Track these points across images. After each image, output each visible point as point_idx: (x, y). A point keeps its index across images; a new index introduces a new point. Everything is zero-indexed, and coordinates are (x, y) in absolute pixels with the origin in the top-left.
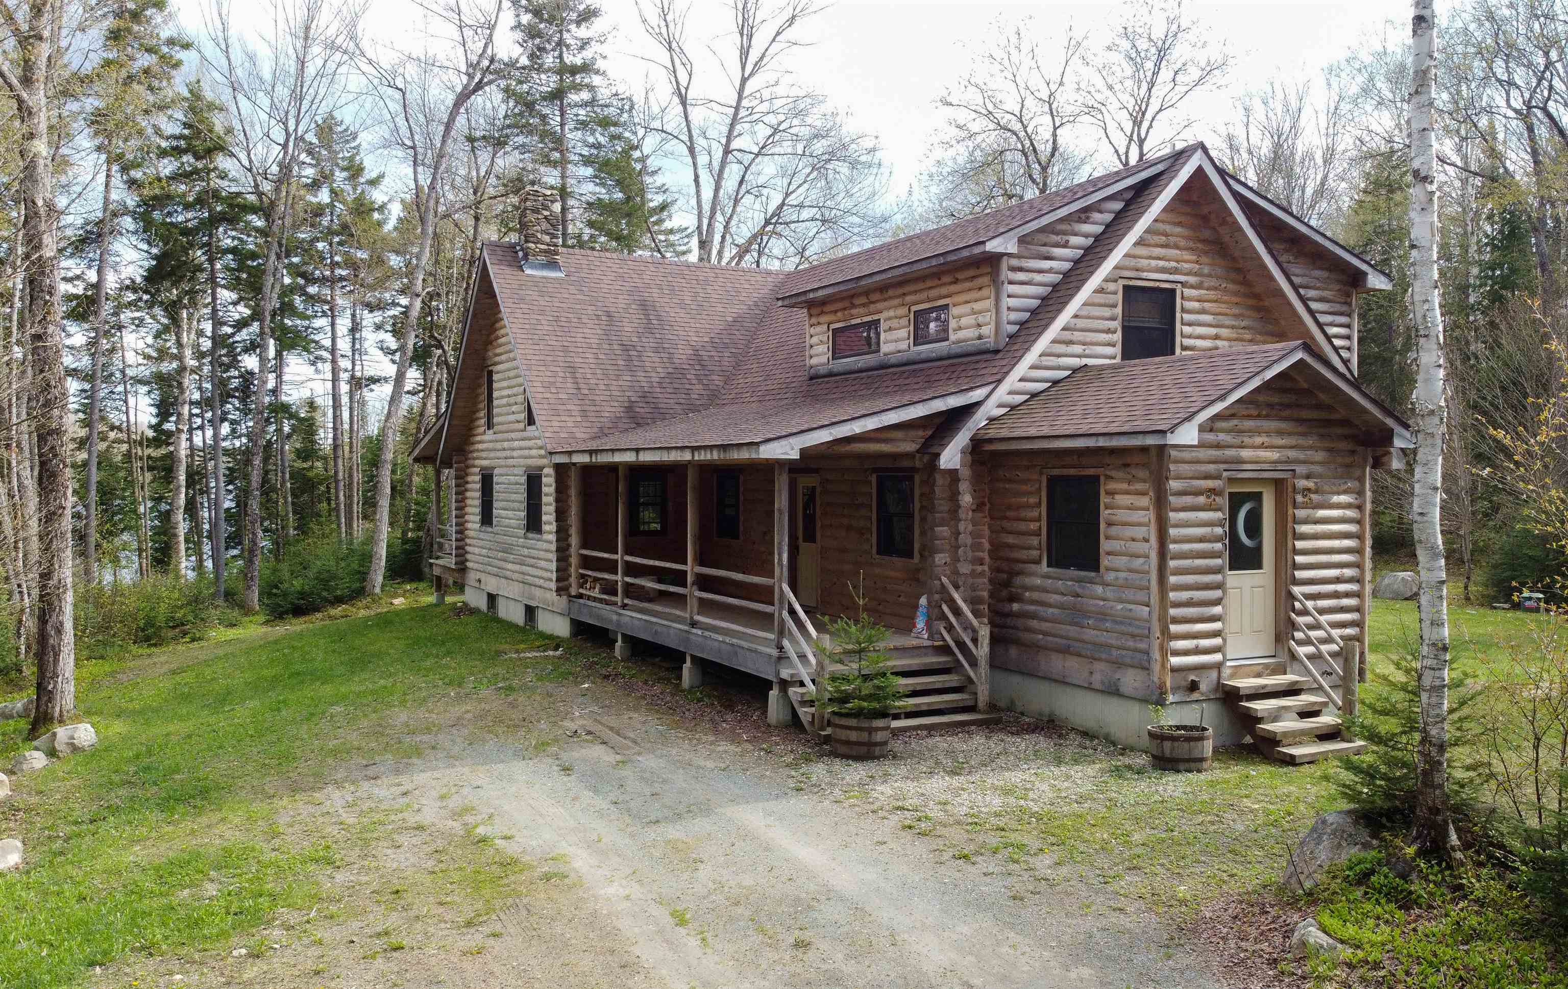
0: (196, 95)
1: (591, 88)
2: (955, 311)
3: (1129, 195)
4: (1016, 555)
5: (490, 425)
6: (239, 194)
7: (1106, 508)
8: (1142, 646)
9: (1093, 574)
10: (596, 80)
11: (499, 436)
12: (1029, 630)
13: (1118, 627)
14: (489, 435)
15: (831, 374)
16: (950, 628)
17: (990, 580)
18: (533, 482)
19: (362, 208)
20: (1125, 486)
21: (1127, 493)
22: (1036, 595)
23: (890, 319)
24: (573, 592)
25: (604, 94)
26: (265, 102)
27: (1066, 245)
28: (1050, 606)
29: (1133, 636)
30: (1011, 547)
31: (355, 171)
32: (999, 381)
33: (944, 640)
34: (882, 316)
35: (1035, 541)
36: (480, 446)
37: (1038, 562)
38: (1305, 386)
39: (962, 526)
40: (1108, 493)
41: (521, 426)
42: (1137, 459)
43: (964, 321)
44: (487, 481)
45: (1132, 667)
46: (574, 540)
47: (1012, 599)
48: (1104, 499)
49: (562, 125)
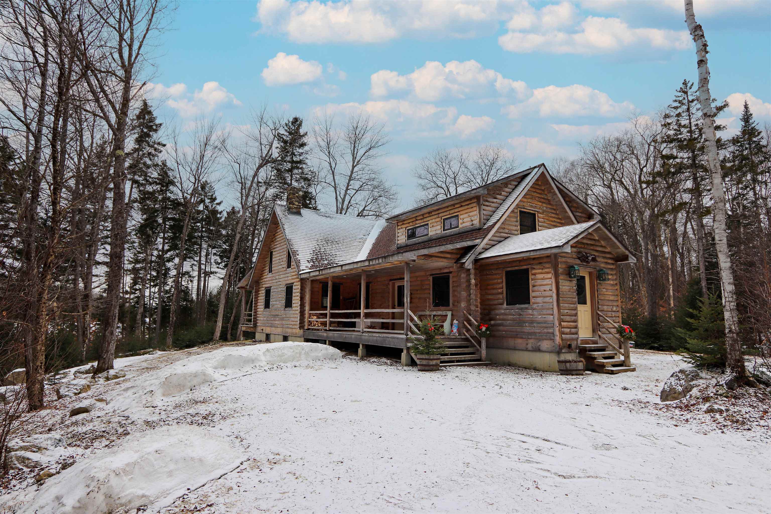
0: (164, 164)
1: (302, 168)
2: (461, 217)
3: (519, 180)
4: (492, 303)
5: (270, 271)
6: (177, 199)
7: (532, 280)
8: (551, 331)
9: (526, 306)
10: (304, 166)
11: (274, 275)
12: (499, 331)
13: (539, 325)
14: (270, 275)
15: (407, 246)
16: (468, 330)
17: (481, 314)
18: (289, 289)
19: (214, 212)
20: (540, 271)
21: (542, 273)
22: (501, 317)
23: (433, 223)
24: (306, 328)
25: (306, 171)
26: (189, 170)
27: (501, 195)
28: (508, 320)
29: (546, 327)
30: (488, 299)
31: (213, 199)
32: (484, 238)
33: (465, 335)
34: (429, 222)
35: (501, 296)
36: (266, 280)
37: (502, 304)
38: (597, 238)
39: (472, 291)
40: (532, 274)
41: (285, 269)
42: (545, 260)
43: (465, 220)
44: (268, 292)
45: (546, 339)
46: (307, 308)
47: (491, 320)
48: (531, 277)
49: (291, 180)
